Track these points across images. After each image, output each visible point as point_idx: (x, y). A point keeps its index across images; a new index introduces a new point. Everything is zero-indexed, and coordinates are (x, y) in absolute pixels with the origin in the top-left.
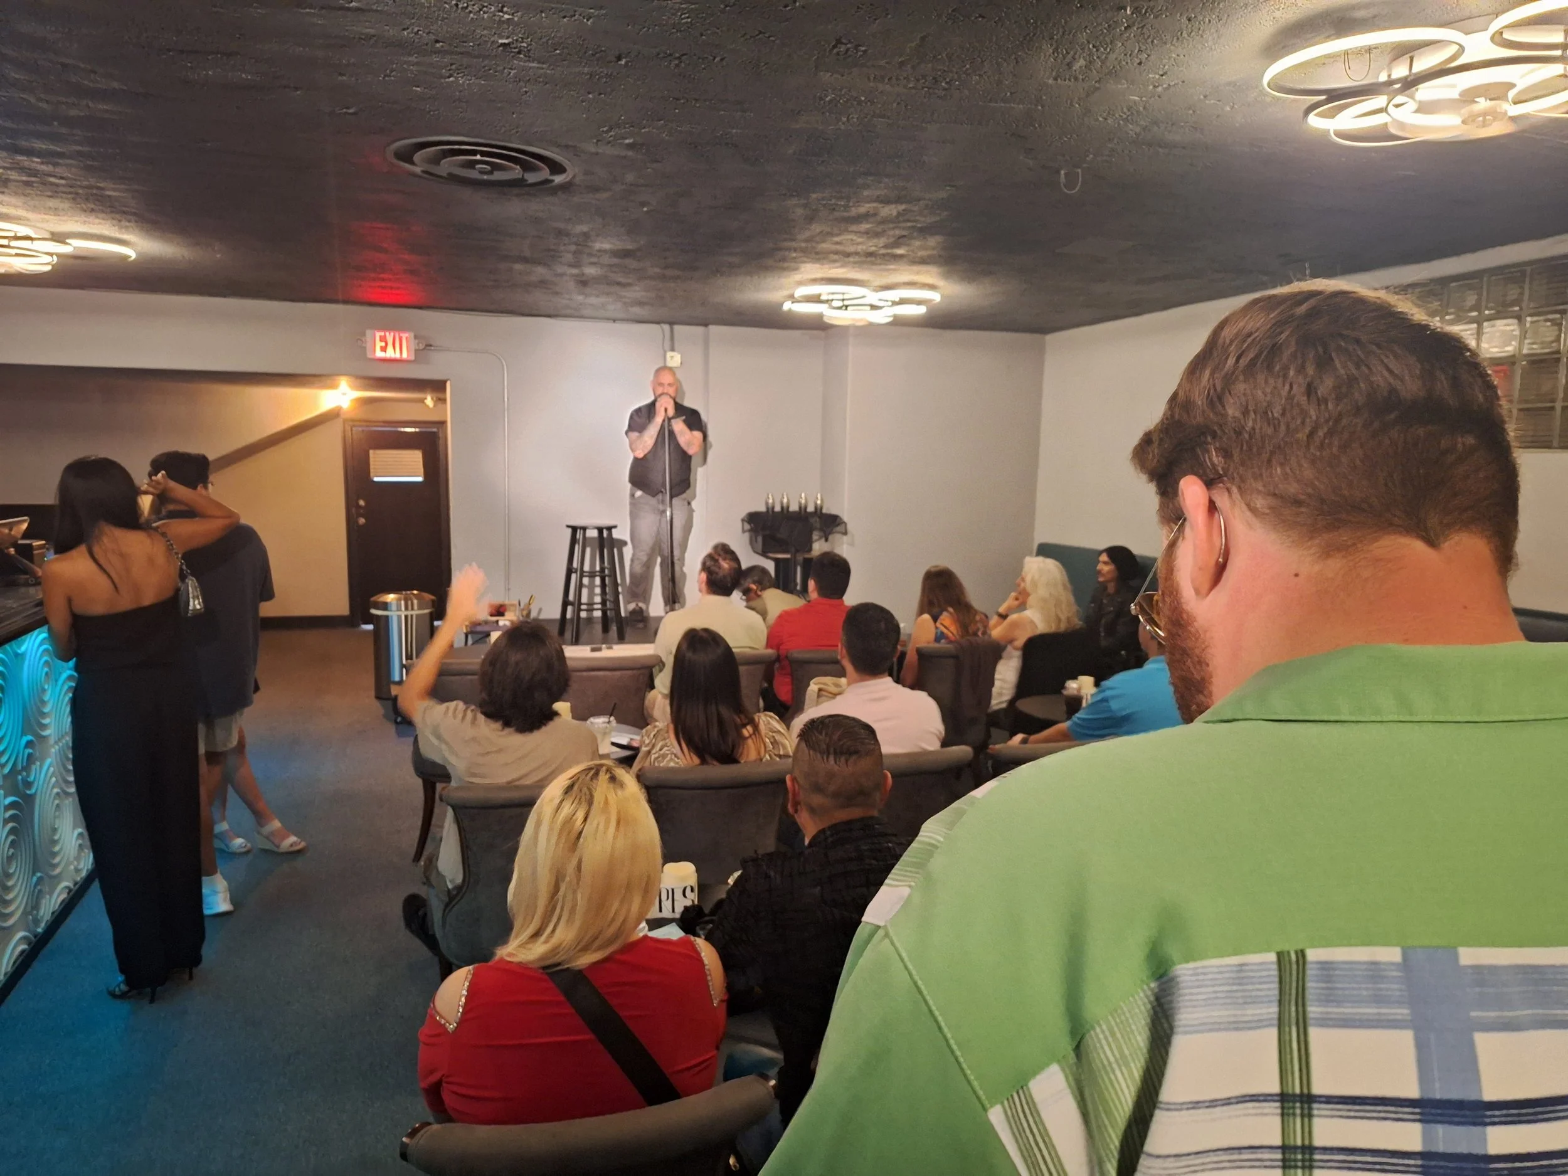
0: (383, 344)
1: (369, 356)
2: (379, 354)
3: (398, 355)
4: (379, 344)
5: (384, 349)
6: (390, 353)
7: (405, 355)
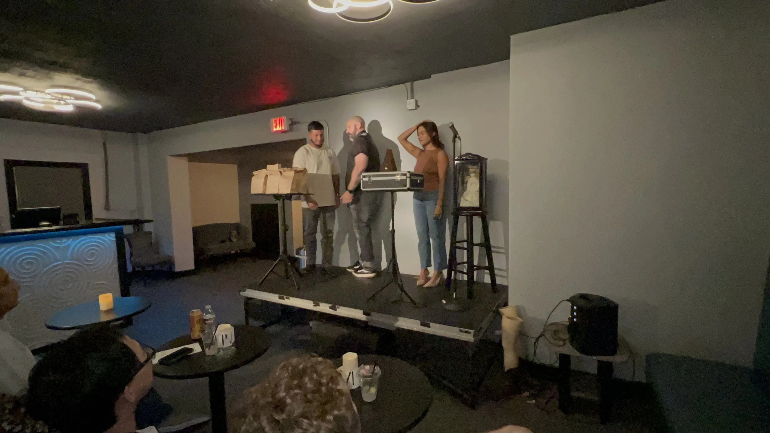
0: (275, 124)
1: (272, 131)
2: (275, 129)
3: (281, 129)
4: (275, 125)
5: (276, 127)
6: (279, 128)
7: (283, 128)
